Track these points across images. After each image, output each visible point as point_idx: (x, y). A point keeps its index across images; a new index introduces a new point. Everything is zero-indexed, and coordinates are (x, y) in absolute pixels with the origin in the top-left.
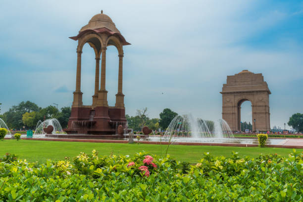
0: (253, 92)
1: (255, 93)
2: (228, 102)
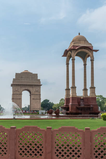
0: (33, 85)
1: (34, 86)
2: (16, 91)
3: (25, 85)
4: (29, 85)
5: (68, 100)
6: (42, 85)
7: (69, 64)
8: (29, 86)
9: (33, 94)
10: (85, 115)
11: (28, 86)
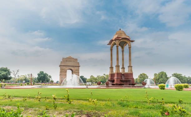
1: (75, 67)
3: (69, 66)
4: (72, 66)
5: (112, 75)
6: (80, 66)
7: (112, 50)
9: (74, 72)
10: (127, 86)
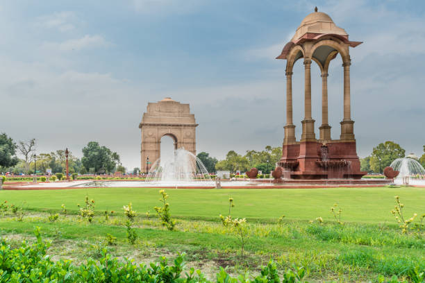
0: (181, 125)
1: (183, 127)
2: (150, 136)
5: (292, 150)
6: (198, 125)
7: (292, 73)
8: (174, 127)
9: (182, 141)
11: (171, 127)
